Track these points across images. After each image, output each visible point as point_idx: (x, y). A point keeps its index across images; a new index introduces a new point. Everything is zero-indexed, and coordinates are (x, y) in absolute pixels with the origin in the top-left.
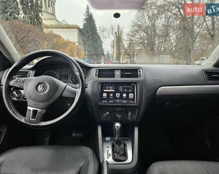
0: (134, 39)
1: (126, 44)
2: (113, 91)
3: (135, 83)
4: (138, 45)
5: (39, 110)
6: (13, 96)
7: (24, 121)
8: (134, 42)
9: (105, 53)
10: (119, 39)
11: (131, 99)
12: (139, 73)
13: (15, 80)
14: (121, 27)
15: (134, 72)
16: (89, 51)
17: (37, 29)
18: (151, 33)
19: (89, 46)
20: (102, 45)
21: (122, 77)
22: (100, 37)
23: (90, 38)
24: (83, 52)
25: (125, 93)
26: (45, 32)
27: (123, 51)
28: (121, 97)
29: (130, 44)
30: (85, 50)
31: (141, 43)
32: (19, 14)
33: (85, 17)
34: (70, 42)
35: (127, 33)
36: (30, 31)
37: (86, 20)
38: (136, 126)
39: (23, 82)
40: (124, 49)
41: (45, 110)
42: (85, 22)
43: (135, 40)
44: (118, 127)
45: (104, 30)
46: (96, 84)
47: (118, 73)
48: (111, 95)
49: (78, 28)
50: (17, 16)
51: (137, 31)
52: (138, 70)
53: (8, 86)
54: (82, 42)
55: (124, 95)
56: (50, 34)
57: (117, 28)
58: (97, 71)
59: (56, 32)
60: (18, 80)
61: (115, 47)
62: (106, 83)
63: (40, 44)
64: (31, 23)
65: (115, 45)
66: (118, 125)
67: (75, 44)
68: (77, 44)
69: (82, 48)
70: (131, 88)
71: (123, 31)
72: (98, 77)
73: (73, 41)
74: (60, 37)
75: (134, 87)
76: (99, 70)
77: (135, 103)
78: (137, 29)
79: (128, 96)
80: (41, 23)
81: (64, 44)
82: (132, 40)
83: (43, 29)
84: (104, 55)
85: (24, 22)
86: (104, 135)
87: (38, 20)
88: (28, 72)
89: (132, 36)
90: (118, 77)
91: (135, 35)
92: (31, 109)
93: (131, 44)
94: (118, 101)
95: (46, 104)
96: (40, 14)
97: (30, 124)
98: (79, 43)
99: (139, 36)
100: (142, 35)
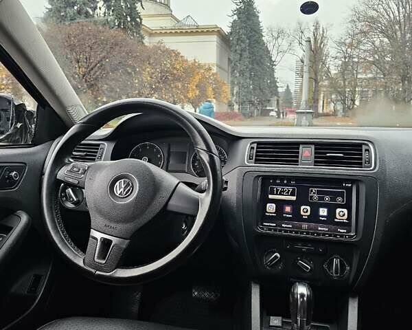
0: (355, 53)
1: (333, 66)
2: (294, 198)
3: (355, 181)
4: (367, 68)
5: (115, 240)
6: (67, 199)
7: (81, 264)
8: (356, 60)
9: (280, 90)
10: (316, 54)
11: (342, 224)
12: (365, 155)
13: (69, 168)
14: (322, 24)
15: (352, 151)
16: (241, 86)
17: (131, 39)
18: (404, 36)
19: (242, 73)
20: (273, 70)
21: (316, 163)
22: (268, 52)
23: (246, 54)
24: (227, 89)
25: (324, 206)
26: (146, 44)
27: (326, 83)
28: (314, 217)
29: (345, 65)
30: (233, 83)
31: (373, 63)
32: (95, 8)
33: (235, 7)
34: (200, 66)
35: (337, 38)
36: (116, 45)
37: (239, 12)
38: (353, 297)
39: (85, 171)
40: (329, 78)
41: (127, 241)
42: (235, 17)
43: (358, 57)
44: (302, 296)
45: (281, 33)
46: (250, 180)
47: (307, 153)
48: (288, 209)
49: (219, 33)
50: (91, 13)
51: (364, 33)
52: (364, 148)
53: (53, 179)
54: (226, 66)
55: (323, 212)
56: (157, 48)
57: (312, 29)
58: (255, 145)
59: (171, 43)
60: (74, 167)
61: (306, 76)
62: (275, 178)
63: (135, 71)
64: (119, 25)
65: (305, 69)
66: (302, 290)
67: (210, 69)
68: (215, 70)
69: (226, 78)
70: (341, 195)
71: (328, 34)
72: (257, 161)
73: (207, 62)
74: (177, 55)
75: (349, 190)
76: (259, 143)
77: (353, 235)
78: (366, 29)
79: (332, 214)
80: (139, 25)
81: (185, 70)
82: (351, 57)
83: (143, 38)
84: (276, 93)
85: (105, 24)
86: (266, 311)
87: (133, 19)
88: (99, 145)
89: (351, 45)
90: (306, 164)
91: (359, 42)
92: (99, 235)
93: (347, 67)
94: (305, 226)
95: (130, 227)
96: (138, 5)
97: (93, 271)
98: (219, 67)
99: (368, 46)
100: (377, 43)
